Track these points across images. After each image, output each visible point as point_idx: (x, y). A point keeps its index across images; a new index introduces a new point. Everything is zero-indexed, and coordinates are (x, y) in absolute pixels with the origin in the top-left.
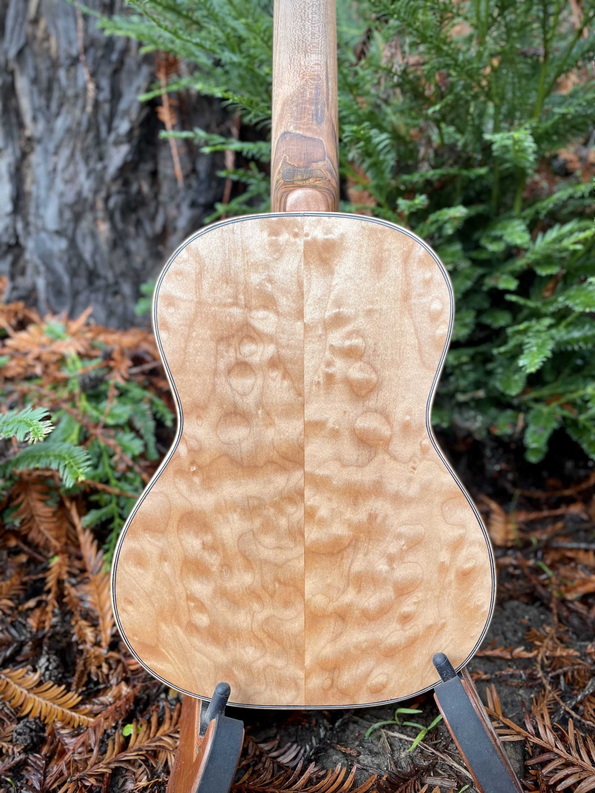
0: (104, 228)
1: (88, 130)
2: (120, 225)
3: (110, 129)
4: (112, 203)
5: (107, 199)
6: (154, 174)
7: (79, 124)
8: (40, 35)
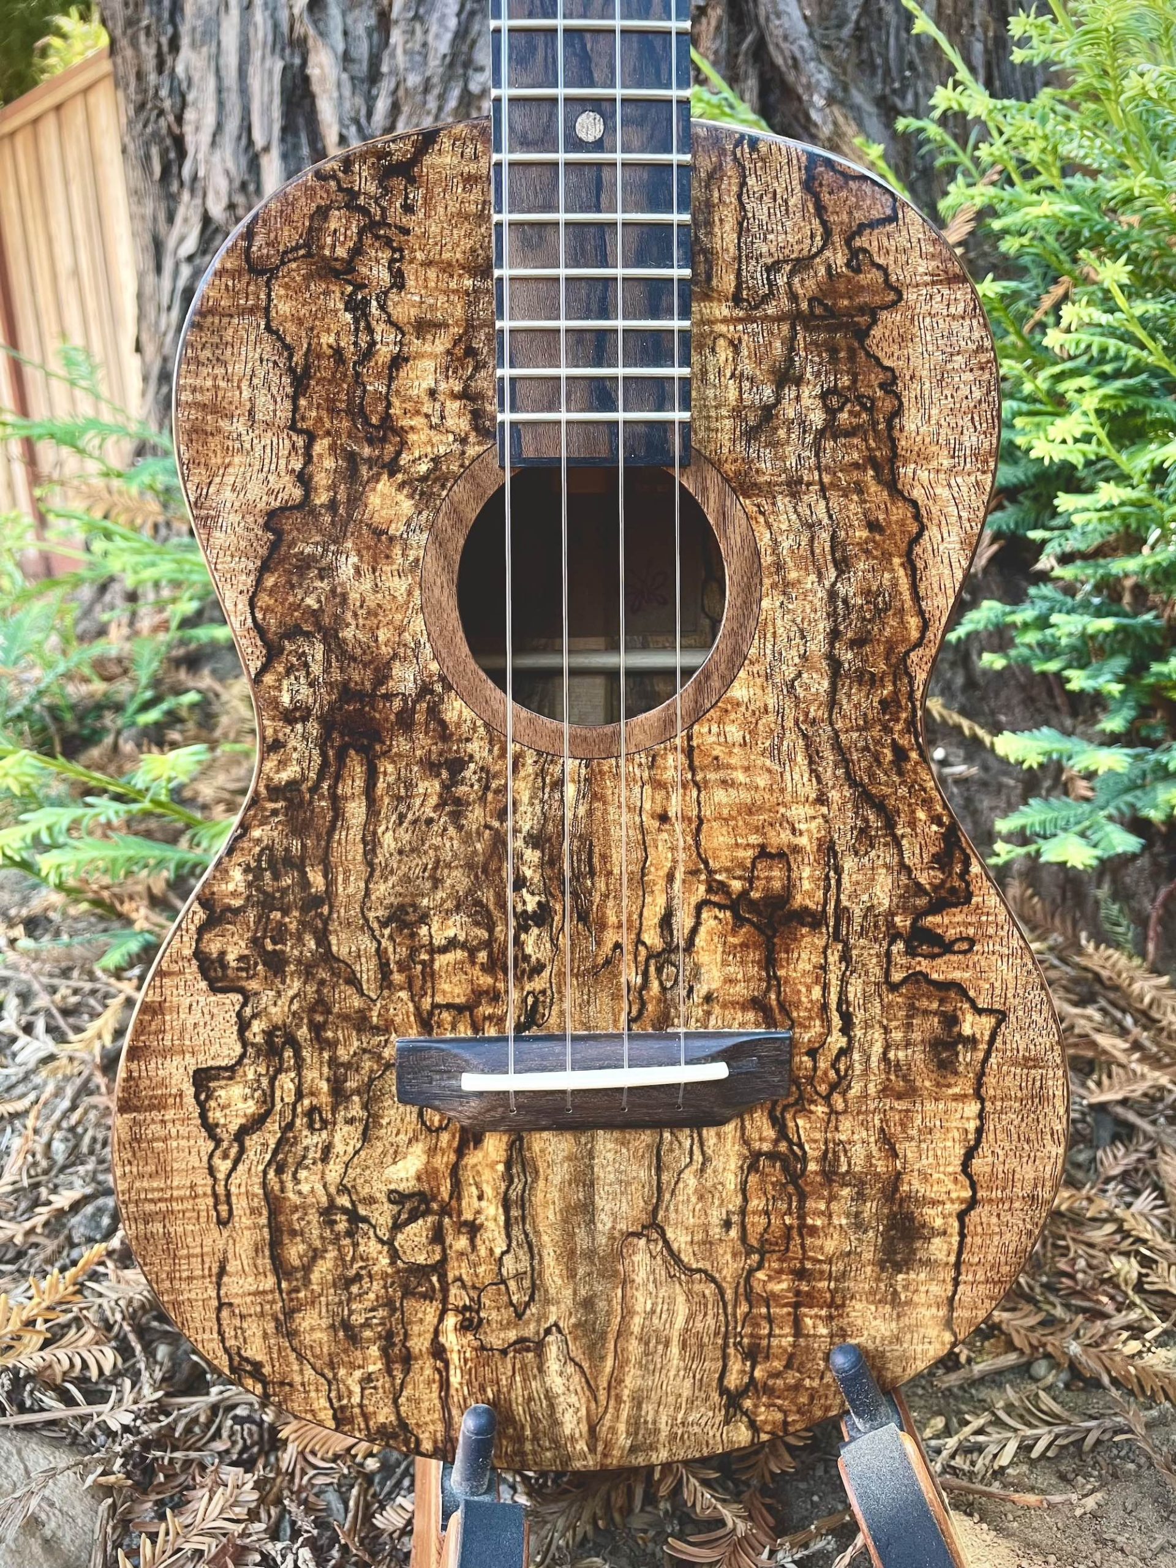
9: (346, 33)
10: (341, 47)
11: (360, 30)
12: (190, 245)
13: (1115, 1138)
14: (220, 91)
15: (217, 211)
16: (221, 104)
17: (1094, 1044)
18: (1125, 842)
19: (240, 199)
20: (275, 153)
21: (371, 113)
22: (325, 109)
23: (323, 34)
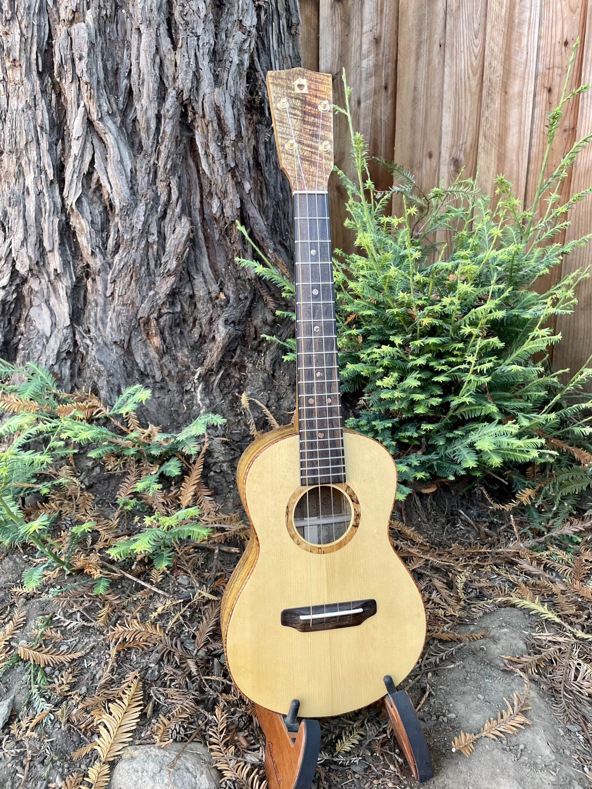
0: (156, 341)
1: (141, 265)
2: (168, 338)
3: (158, 264)
4: (162, 320)
5: (157, 320)
6: (192, 297)
7: (134, 262)
8: (93, 186)
9: (91, 213)
10: (90, 219)
11: (97, 212)
14: (26, 225)
15: (22, 270)
16: (26, 231)
19: (35, 268)
20: (56, 253)
21: (105, 244)
22: (83, 241)
23: (82, 213)
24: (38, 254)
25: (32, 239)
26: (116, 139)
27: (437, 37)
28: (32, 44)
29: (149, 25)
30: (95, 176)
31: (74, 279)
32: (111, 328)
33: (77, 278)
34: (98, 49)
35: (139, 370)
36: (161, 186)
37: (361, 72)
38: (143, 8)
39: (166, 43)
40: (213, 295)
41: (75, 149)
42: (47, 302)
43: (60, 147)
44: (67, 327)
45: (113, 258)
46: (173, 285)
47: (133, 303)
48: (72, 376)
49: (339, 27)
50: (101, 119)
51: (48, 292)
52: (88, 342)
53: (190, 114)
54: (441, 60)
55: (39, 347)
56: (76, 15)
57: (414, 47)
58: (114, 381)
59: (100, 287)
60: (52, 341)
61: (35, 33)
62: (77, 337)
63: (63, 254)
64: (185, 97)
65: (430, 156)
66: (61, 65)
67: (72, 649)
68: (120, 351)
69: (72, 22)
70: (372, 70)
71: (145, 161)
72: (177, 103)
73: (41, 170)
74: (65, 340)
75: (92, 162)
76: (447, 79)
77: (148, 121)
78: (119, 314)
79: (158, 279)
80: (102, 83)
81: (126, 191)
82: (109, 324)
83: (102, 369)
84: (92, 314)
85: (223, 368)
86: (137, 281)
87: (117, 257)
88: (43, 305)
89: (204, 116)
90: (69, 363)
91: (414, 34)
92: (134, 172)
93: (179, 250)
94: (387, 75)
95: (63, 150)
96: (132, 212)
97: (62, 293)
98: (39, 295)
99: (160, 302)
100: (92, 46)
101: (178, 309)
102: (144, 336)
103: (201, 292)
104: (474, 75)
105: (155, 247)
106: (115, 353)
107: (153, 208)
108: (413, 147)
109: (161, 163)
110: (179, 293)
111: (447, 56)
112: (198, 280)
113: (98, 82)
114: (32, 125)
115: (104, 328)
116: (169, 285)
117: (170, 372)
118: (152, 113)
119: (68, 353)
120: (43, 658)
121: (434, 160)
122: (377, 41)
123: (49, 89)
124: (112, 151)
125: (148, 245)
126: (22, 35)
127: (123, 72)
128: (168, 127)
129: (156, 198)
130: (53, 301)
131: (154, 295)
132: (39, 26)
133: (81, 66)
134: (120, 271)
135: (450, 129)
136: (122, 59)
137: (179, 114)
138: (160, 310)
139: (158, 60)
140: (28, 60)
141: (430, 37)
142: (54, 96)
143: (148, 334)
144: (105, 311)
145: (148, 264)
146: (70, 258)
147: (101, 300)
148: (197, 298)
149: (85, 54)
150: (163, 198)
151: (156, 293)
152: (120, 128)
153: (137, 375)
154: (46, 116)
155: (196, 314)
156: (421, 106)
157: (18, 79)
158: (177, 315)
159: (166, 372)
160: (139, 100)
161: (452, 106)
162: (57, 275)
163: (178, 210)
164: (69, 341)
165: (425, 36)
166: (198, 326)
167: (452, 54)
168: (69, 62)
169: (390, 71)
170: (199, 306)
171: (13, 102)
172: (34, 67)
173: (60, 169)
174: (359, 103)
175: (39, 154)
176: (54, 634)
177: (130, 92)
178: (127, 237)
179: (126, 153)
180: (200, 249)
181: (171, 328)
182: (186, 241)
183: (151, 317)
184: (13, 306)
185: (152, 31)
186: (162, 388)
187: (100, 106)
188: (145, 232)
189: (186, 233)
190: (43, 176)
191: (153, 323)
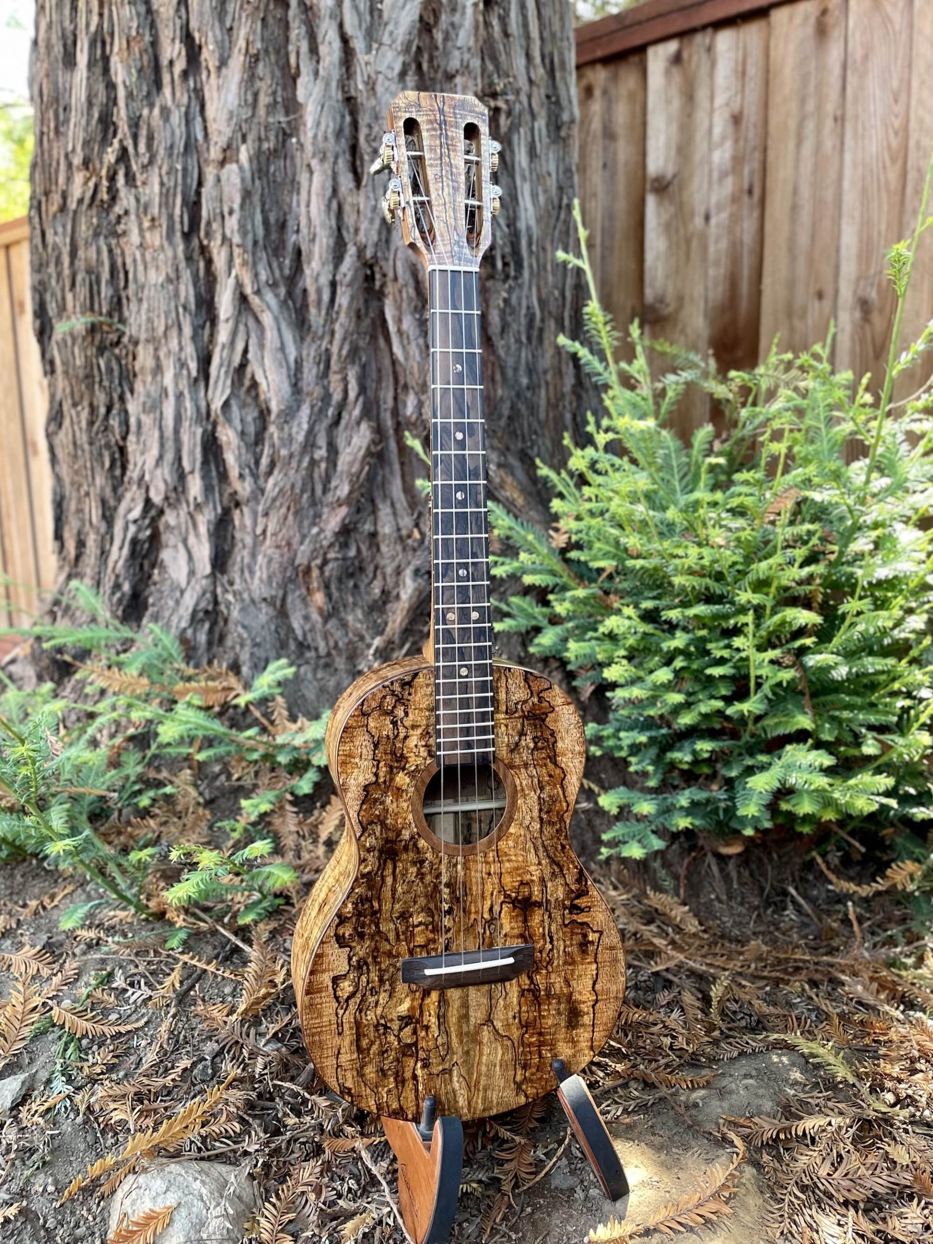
0: (319, 598)
1: (303, 491)
2: (335, 594)
3: (325, 491)
4: (328, 569)
5: (321, 568)
6: (373, 535)
7: (293, 487)
8: (247, 383)
9: (242, 420)
10: (239, 428)
11: (249, 419)
12: (136, 513)
13: (665, 987)
14: (162, 437)
15: (157, 498)
16: (162, 445)
17: (652, 944)
18: (657, 844)
19: (173, 495)
20: (197, 476)
21: (257, 463)
22: (230, 458)
23: (229, 420)
24: (175, 476)
25: (169, 456)
26: (276, 319)
27: (830, 107)
28: (175, 195)
29: (323, 160)
30: (249, 370)
31: (219, 510)
32: (261, 579)
33: (223, 509)
34: (256, 199)
35: (296, 639)
36: (335, 379)
37: (711, 171)
38: (315, 137)
39: (346, 181)
40: (404, 532)
41: (223, 335)
42: (185, 541)
43: (207, 332)
44: (207, 577)
45: (266, 481)
46: (344, 519)
47: (289, 544)
48: (210, 643)
49: (676, 104)
50: (258, 292)
51: (187, 529)
52: (230, 597)
53: (378, 276)
54: (838, 143)
55: (171, 603)
56: (228, 153)
57: (792, 124)
58: (261, 653)
59: (248, 522)
60: (187, 595)
61: (180, 181)
62: (219, 590)
63: (206, 476)
64: (369, 254)
65: (820, 295)
66: (209, 223)
67: (123, 1020)
68: (271, 612)
69: (222, 163)
70: (728, 164)
71: (314, 347)
72: (358, 264)
73: (183, 365)
74: (204, 594)
75: (246, 351)
76: (848, 172)
77: (319, 291)
78: (270, 560)
79: (326, 510)
80: (261, 243)
81: (286, 389)
82: (258, 574)
83: (245, 635)
84: (239, 559)
85: (411, 639)
86: (296, 513)
87: (271, 481)
88: (181, 546)
89: (396, 279)
90: (207, 626)
91: (794, 105)
92: (299, 364)
93: (354, 470)
94: (752, 173)
95: (212, 335)
96: (293, 418)
97: (203, 529)
98: (176, 532)
99: (325, 543)
100: (247, 195)
101: (352, 553)
102: (304, 591)
103: (386, 529)
104: (894, 161)
105: (323, 465)
106: (265, 613)
107: (322, 411)
108: (791, 284)
109: (335, 349)
110: (355, 529)
111: (849, 135)
112: (384, 510)
113: (255, 243)
114: (173, 304)
115: (252, 578)
116: (338, 519)
117: (336, 643)
118: (324, 280)
119: (207, 612)
120: (83, 1025)
121: (827, 303)
122: (737, 120)
123: (196, 255)
124: (271, 335)
125: (313, 463)
126: (162, 184)
127: (291, 224)
128: (343, 299)
129: (326, 397)
130: (192, 540)
131: (318, 534)
132: (185, 170)
133: (232, 223)
134: (274, 500)
135: (854, 251)
136: (290, 206)
137: (361, 278)
138: (325, 554)
139: (334, 205)
140: (171, 217)
141: (819, 108)
142: (202, 265)
143: (308, 589)
144: (254, 555)
145: (313, 490)
146: (215, 482)
147: (249, 540)
148: (380, 538)
149: (236, 206)
150: (337, 397)
151: (322, 531)
152: (283, 304)
153: (293, 646)
154: (191, 291)
155: (378, 558)
156: (805, 217)
157: (157, 243)
158: (349, 562)
159: (332, 644)
160: (309, 263)
161: (857, 214)
162: (198, 506)
163: (357, 412)
164: (208, 595)
165: (811, 106)
166: (379, 576)
167: (855, 133)
168: (219, 218)
169: (756, 165)
170: (384, 548)
171: (152, 273)
172: (178, 226)
173: (205, 361)
174: (707, 218)
175: (180, 343)
176: (106, 997)
177: (298, 252)
178: (284, 452)
179: (289, 336)
180: (390, 465)
181: (340, 580)
182: (364, 457)
183: (313, 564)
184: (146, 546)
185: (328, 166)
186: (327, 666)
187: (256, 275)
188: (310, 444)
189: (365, 445)
190: (185, 372)
191: (315, 573)
